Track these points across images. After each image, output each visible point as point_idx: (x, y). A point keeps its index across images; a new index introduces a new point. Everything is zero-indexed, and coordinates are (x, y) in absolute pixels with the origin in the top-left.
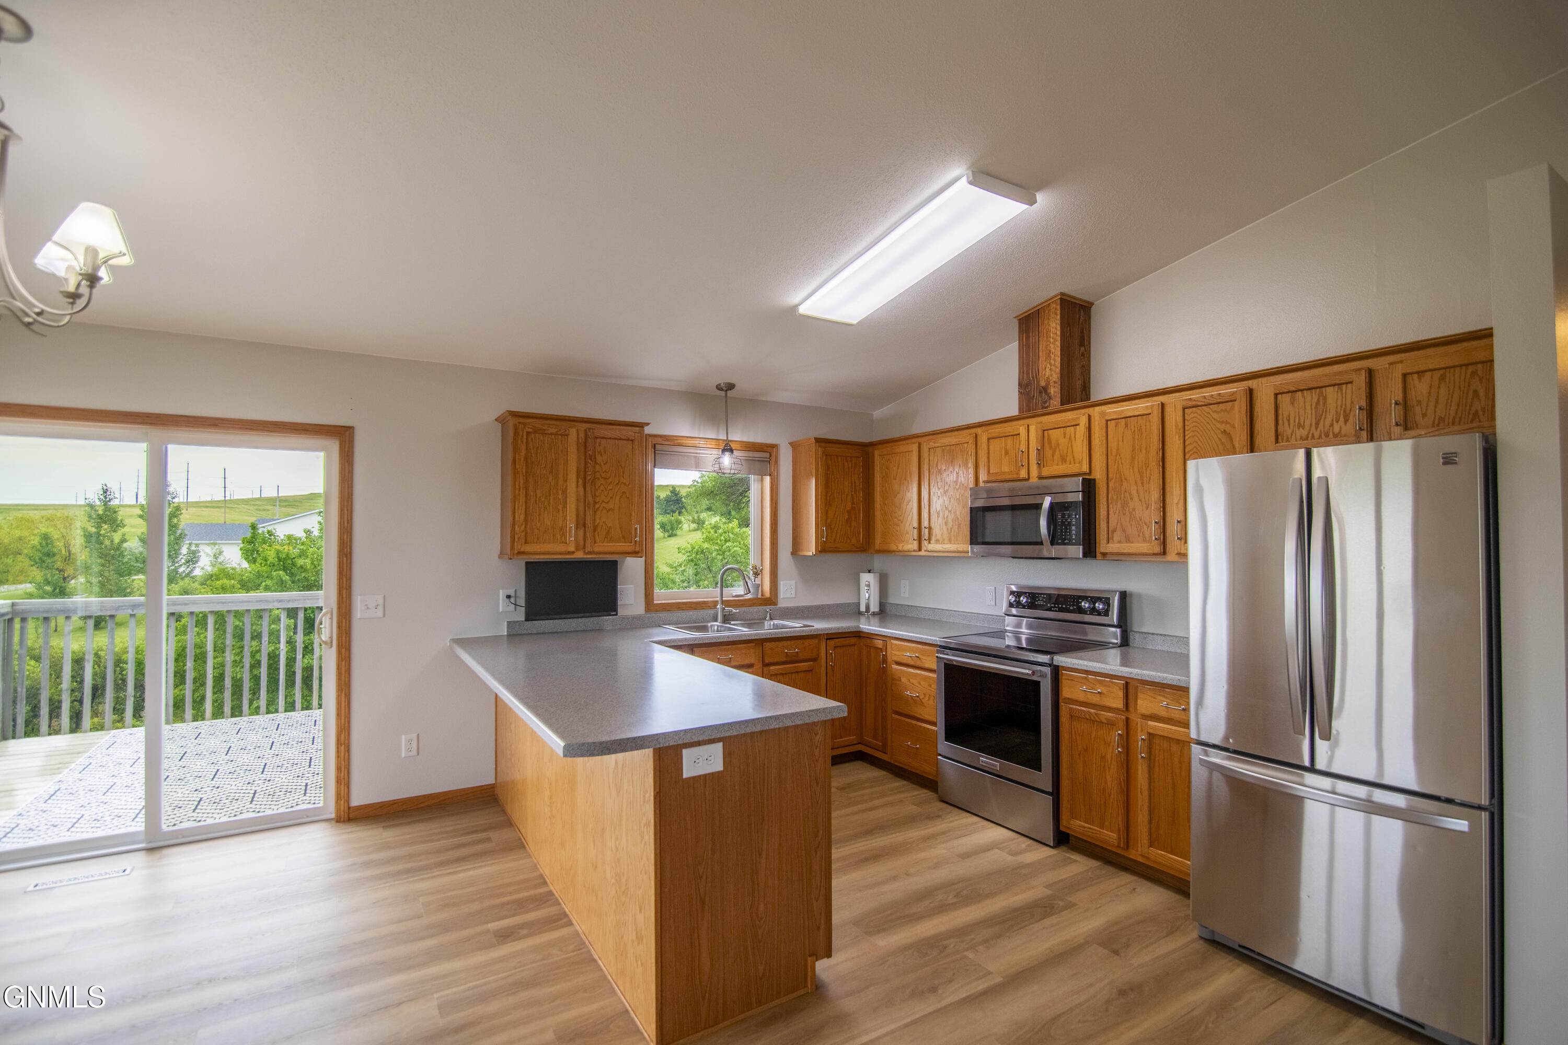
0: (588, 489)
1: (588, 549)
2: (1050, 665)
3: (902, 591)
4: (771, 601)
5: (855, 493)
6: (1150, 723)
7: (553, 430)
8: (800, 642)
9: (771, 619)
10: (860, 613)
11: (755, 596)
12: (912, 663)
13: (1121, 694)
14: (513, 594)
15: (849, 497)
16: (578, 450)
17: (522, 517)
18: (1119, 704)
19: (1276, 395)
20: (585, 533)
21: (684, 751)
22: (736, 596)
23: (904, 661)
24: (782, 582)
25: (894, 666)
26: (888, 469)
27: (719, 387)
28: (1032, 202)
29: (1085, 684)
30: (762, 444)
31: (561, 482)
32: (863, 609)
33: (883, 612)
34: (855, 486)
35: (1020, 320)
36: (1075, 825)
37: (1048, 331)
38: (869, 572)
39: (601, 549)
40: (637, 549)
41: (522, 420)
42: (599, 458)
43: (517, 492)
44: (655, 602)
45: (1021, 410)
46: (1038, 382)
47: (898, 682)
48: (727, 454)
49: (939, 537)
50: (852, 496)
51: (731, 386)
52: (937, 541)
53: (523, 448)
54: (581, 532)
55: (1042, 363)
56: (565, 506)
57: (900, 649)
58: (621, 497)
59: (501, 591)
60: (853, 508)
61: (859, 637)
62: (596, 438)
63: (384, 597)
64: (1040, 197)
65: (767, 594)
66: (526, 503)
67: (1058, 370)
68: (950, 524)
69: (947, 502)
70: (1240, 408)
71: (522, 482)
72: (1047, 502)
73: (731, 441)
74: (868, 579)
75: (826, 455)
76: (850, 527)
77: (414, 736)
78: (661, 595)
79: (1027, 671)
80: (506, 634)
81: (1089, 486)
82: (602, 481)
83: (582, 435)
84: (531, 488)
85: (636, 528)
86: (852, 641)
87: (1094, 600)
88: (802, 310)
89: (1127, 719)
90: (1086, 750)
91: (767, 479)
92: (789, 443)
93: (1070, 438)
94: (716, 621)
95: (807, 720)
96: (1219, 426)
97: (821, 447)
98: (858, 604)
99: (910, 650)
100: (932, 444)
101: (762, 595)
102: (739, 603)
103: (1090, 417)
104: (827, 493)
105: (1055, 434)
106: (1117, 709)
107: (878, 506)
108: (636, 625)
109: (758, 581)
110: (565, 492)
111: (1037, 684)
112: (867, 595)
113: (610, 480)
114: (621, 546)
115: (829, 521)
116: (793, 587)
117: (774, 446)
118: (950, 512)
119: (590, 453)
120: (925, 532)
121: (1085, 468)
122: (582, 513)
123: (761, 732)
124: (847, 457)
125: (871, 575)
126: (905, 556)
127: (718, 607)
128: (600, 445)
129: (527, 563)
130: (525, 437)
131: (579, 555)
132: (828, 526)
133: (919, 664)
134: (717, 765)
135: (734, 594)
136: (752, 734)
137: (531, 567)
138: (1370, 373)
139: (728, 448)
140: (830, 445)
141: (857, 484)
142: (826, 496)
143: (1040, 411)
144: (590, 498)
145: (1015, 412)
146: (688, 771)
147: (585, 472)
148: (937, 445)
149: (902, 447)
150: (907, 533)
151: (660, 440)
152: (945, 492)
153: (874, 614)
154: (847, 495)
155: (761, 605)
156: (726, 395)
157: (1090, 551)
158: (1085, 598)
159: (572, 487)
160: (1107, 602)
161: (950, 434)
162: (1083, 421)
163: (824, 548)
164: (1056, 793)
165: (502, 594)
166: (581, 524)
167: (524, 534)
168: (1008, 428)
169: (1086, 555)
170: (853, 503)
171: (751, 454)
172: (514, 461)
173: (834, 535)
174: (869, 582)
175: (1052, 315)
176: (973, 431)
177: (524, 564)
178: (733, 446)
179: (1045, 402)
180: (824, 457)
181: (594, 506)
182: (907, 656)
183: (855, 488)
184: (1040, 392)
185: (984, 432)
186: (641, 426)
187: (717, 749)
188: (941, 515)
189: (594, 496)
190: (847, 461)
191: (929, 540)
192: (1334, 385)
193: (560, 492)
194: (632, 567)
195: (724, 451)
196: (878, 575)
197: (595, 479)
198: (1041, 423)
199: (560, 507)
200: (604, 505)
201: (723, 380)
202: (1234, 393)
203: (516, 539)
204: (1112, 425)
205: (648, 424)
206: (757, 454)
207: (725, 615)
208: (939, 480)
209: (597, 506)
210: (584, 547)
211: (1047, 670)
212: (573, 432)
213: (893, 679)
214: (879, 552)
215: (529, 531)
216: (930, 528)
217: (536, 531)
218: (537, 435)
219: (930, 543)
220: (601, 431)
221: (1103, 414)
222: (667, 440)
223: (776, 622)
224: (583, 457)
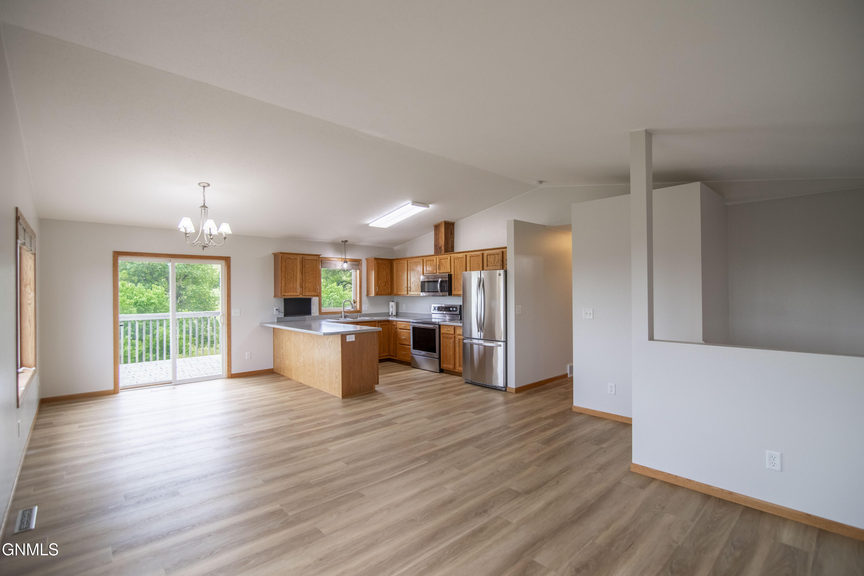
0: (303, 276)
1: (304, 294)
2: (438, 324)
3: (403, 308)
4: (360, 311)
5: (388, 275)
6: (459, 336)
7: (293, 258)
8: (369, 323)
9: (360, 317)
10: (389, 316)
11: (354, 310)
12: (404, 328)
13: (453, 330)
14: (278, 309)
15: (385, 278)
16: (300, 264)
17: (284, 285)
18: (453, 333)
19: (487, 255)
20: (302, 289)
21: (347, 336)
22: (348, 310)
23: (402, 328)
24: (363, 305)
25: (399, 330)
26: (398, 268)
27: (342, 242)
28: (429, 207)
29: (446, 328)
30: (356, 259)
31: (295, 273)
32: (390, 314)
33: (397, 315)
34: (387, 273)
35: (434, 226)
36: (444, 366)
37: (441, 231)
38: (393, 302)
39: (308, 294)
40: (318, 294)
41: (283, 255)
42: (306, 266)
43: (282, 277)
44: (322, 312)
45: (435, 253)
46: (439, 246)
47: (400, 335)
48: (345, 263)
49: (413, 290)
50: (386, 277)
51: (346, 241)
52: (412, 291)
53: (284, 263)
54: (301, 289)
55: (440, 240)
56: (296, 281)
57: (401, 324)
58: (313, 278)
59: (274, 308)
60: (387, 281)
61: (389, 322)
62: (306, 260)
63: (240, 310)
64: (430, 205)
65: (358, 309)
66: (285, 280)
67: (444, 243)
68: (416, 286)
69: (415, 279)
70: (481, 257)
71: (284, 274)
72: (440, 280)
73: (347, 258)
74: (392, 304)
75: (378, 263)
76: (386, 286)
77: (250, 353)
78: (324, 310)
79: (432, 326)
80: (276, 321)
81: (450, 276)
82: (307, 273)
83: (301, 259)
84: (286, 275)
85: (318, 288)
86: (386, 323)
87: (453, 308)
88: (371, 225)
89: (455, 336)
90: (446, 346)
91: (358, 271)
92: (366, 259)
93: (446, 262)
94: (342, 318)
95: (373, 331)
96: (477, 262)
97: (376, 261)
98: (389, 313)
99: (404, 324)
100: (411, 261)
101: (356, 310)
102: (349, 312)
103: (451, 257)
104: (378, 276)
105: (443, 261)
106: (453, 334)
107: (395, 280)
108: (316, 319)
109: (355, 305)
110: (296, 277)
111: (435, 329)
112: (392, 310)
113: (309, 273)
114: (313, 294)
115: (379, 285)
116: (367, 307)
117: (360, 260)
118: (416, 282)
119: (304, 264)
120: (409, 289)
121: (449, 271)
122: (301, 284)
123: (363, 333)
124: (385, 264)
125: (393, 303)
126: (404, 296)
127: (343, 313)
128: (306, 262)
129: (285, 299)
130: (284, 260)
131: (301, 296)
132: (379, 287)
133: (406, 328)
134: (354, 340)
135: (347, 309)
136: (361, 333)
137: (285, 300)
138: (503, 252)
139: (346, 262)
140: (380, 260)
141: (388, 272)
142: (378, 277)
143: (440, 254)
144: (304, 279)
145: (433, 253)
146: (348, 340)
147: (302, 270)
148: (412, 261)
149: (402, 262)
150: (404, 289)
151: (323, 259)
152: (415, 276)
153: (394, 316)
154: (385, 276)
155: (356, 313)
156: (345, 244)
157: (450, 294)
158: (451, 307)
159: (299, 275)
160: (456, 308)
161: (416, 258)
162: (449, 258)
163: (377, 294)
164: (440, 358)
165: (275, 309)
166: (301, 287)
167: (284, 290)
168: (431, 258)
169: (449, 295)
170: (387, 279)
171: (352, 263)
172: (281, 267)
173: (380, 290)
174: (392, 305)
175: (442, 227)
176: (422, 258)
177: (283, 299)
178: (347, 260)
179: (441, 251)
180: (377, 264)
181: (305, 281)
182: (402, 326)
183: (388, 274)
184: (440, 248)
185: (425, 259)
186: (319, 255)
187: (354, 336)
188: (414, 283)
189: (305, 278)
190: (385, 265)
191: (410, 291)
192: (497, 254)
193: (295, 277)
194: (315, 301)
195: (344, 262)
196: (395, 303)
197: (305, 272)
198: (439, 257)
199: (295, 281)
200: (308, 281)
201: (344, 240)
202: (480, 254)
203: (282, 291)
204: (455, 259)
205: (321, 255)
206: (355, 263)
207: (345, 316)
208: (413, 272)
209: (306, 281)
210: (302, 294)
211: (437, 326)
212: (298, 258)
213: (399, 334)
214: (395, 295)
215: (286, 289)
216: (410, 287)
217: (288, 289)
218: (288, 259)
219: (410, 292)
220: (307, 257)
221: (453, 256)
222: (326, 259)
223: (361, 318)
224: (301, 266)
